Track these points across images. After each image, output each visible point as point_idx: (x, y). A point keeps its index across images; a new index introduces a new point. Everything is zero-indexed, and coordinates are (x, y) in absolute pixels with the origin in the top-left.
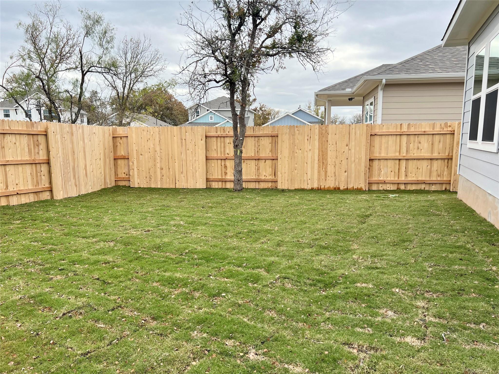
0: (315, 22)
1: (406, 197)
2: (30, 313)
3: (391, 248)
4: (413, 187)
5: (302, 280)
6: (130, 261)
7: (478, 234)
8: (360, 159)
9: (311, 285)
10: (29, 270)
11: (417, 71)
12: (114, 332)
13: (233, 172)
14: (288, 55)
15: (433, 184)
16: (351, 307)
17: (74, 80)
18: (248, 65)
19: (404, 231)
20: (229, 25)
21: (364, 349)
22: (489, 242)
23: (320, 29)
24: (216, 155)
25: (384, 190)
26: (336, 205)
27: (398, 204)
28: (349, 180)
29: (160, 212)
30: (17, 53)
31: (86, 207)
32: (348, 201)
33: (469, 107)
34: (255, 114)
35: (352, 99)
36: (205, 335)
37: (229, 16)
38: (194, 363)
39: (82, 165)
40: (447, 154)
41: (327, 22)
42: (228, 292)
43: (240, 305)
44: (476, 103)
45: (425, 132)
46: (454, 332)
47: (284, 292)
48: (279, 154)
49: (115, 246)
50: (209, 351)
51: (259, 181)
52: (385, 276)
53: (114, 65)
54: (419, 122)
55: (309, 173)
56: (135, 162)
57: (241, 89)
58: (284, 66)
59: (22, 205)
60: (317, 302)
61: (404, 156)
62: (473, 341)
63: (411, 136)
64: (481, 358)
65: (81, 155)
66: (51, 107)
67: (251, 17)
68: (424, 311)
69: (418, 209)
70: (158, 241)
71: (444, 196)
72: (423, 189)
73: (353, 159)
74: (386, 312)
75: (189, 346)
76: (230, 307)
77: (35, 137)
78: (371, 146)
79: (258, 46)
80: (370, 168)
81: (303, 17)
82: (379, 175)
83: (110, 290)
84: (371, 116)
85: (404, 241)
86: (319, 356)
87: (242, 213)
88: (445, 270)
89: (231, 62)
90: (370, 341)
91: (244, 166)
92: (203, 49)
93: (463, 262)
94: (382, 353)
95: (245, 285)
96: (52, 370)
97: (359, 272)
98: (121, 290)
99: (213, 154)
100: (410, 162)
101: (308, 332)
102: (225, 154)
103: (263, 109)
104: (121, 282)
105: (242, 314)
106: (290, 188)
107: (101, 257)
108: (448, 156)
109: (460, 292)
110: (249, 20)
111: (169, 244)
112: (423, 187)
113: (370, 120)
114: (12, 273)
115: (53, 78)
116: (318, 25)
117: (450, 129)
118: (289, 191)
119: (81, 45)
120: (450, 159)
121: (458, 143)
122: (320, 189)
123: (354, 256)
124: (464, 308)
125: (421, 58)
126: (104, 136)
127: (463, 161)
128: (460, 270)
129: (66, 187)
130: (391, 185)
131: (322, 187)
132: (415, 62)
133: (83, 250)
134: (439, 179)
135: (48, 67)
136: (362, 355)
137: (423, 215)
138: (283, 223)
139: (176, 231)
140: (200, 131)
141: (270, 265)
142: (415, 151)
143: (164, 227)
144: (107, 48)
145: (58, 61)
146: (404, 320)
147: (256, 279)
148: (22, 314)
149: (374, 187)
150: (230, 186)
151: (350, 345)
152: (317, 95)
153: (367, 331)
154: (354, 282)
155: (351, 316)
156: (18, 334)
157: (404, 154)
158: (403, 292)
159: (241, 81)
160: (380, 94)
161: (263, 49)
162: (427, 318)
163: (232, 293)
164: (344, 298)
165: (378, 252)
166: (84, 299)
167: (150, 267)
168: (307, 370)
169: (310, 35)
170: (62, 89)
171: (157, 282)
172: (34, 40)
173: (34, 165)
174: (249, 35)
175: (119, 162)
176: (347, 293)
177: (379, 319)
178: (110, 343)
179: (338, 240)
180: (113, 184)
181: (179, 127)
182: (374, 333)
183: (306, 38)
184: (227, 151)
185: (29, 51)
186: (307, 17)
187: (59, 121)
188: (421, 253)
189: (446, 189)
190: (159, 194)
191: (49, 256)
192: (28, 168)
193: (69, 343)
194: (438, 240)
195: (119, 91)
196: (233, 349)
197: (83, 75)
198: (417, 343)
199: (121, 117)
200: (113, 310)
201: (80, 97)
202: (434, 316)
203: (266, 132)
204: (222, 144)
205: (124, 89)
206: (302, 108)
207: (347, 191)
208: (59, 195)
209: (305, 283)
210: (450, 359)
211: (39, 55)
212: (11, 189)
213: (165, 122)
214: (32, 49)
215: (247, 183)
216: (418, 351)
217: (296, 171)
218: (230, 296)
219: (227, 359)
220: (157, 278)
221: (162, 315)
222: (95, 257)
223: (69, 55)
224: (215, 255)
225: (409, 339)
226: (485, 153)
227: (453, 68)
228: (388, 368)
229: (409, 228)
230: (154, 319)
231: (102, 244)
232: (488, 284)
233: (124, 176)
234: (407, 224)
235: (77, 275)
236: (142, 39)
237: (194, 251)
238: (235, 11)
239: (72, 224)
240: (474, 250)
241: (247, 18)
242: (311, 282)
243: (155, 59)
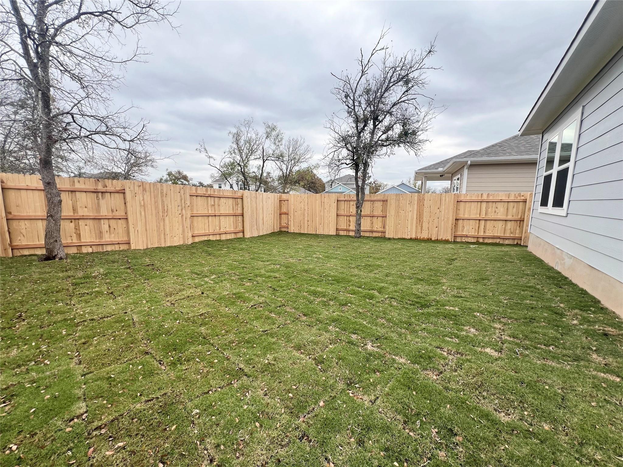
0: (418, 121)
1: (484, 247)
2: (233, 303)
3: (472, 284)
4: (490, 241)
5: (404, 301)
6: (289, 278)
7: (546, 278)
8: (448, 219)
9: (411, 304)
10: (232, 278)
11: (497, 154)
12: (281, 320)
13: (354, 224)
14: (397, 145)
15: (506, 239)
16: (441, 323)
17: (259, 165)
18: (369, 152)
19: (483, 272)
20: (357, 127)
21: (452, 353)
22: (557, 285)
23: (421, 126)
24: (343, 213)
25: (466, 242)
26: (429, 250)
27: (478, 252)
28: (439, 233)
29: (307, 248)
30: (228, 150)
31: (263, 243)
32: (438, 248)
33: (541, 181)
34: (370, 186)
35: (443, 176)
36: (337, 329)
37: (357, 121)
38: (331, 346)
39: (261, 217)
40: (519, 217)
41: (427, 122)
42: (352, 303)
43: (360, 313)
44: (548, 179)
45: (501, 200)
46: (526, 349)
47: (391, 308)
48: (388, 213)
49: (280, 268)
50: (340, 340)
51: (372, 232)
52: (468, 303)
53: (282, 156)
54: (496, 193)
55: (409, 227)
56: (292, 217)
57: (363, 169)
58: (394, 153)
59: (227, 240)
60: (415, 316)
61: (483, 218)
62: (544, 359)
63: (490, 203)
64: (551, 372)
65: (261, 211)
66: (245, 182)
67: (372, 121)
68: (501, 331)
69: (494, 257)
70: (306, 267)
71: (516, 249)
72: (498, 242)
73: (443, 218)
74: (469, 329)
75: (327, 335)
76: (354, 313)
77: (236, 199)
78: (457, 209)
79: (376, 140)
80: (456, 225)
81: (409, 119)
82: (463, 231)
83: (278, 294)
84: (457, 188)
85: (483, 280)
86: (418, 353)
87: (360, 253)
88: (518, 303)
89: (357, 151)
90: (457, 348)
91: (362, 220)
92: (339, 143)
93: (533, 299)
94: (467, 357)
95: (364, 300)
96: (246, 338)
97: (447, 299)
98: (284, 295)
99: (341, 212)
100: (488, 222)
101: (409, 336)
102: (349, 213)
103: (376, 183)
104: (284, 290)
105: (362, 319)
106: (394, 237)
107: (272, 274)
108: (521, 218)
109: (531, 320)
110: (371, 123)
111: (314, 269)
112: (498, 241)
113: (457, 190)
114: (223, 279)
115: (247, 165)
116: (420, 124)
117: (523, 198)
118: (394, 239)
119: (263, 144)
120: (522, 221)
121: (530, 209)
122: (417, 239)
123: (443, 287)
124: (535, 332)
125: (500, 145)
126: (274, 200)
127: (534, 222)
128: (531, 304)
129: (251, 230)
130: (472, 238)
131: (419, 237)
132: (495, 148)
133: (261, 268)
134: (512, 235)
135: (244, 158)
136: (450, 357)
137: (498, 262)
138: (390, 261)
139: (317, 261)
140: (334, 197)
141: (381, 289)
142: (493, 214)
143: (309, 258)
144: (278, 145)
145: (250, 154)
146: (484, 336)
147: (372, 297)
148: (229, 303)
149: (458, 240)
150: (352, 234)
151: (441, 349)
152: (416, 173)
153: (454, 341)
154: (444, 305)
155: (442, 329)
156: (227, 315)
157: (483, 216)
158: (483, 316)
159: (363, 163)
160: (466, 171)
161: (379, 142)
162: (503, 337)
163: (355, 305)
164: (437, 315)
165: (462, 286)
166: (263, 299)
167: (301, 283)
168: (409, 362)
169: (414, 131)
170: (251, 171)
171: (306, 292)
172: (237, 142)
173: (235, 216)
174: (370, 133)
175: (283, 216)
176: (438, 313)
177: (464, 333)
178: (279, 327)
179: (431, 276)
180: (278, 230)
181: (320, 194)
182: (460, 343)
183: (410, 133)
184: (351, 210)
185: (234, 148)
186: (412, 118)
187: (249, 190)
188: (498, 289)
189: (517, 243)
190: (306, 237)
191: (243, 271)
192: (232, 218)
193: (255, 323)
194: (512, 280)
195: (284, 172)
196: (357, 341)
197: (264, 162)
198: (495, 354)
199: (284, 188)
200: (280, 307)
201: (261, 176)
202: (510, 336)
203: (379, 198)
204: (348, 206)
205: (287, 170)
206: (404, 182)
207: (437, 241)
208: (248, 235)
209: (406, 303)
210: (523, 369)
211: (240, 151)
212: (222, 230)
213: (310, 191)
214: (236, 147)
215: (364, 232)
216: (496, 360)
217: (399, 226)
218: (353, 306)
219: (352, 346)
220: (306, 290)
221: (310, 313)
222: (269, 274)
223: (256, 150)
224: (343, 278)
225: (488, 350)
226: (555, 216)
227: (527, 152)
228: (472, 368)
229: (487, 270)
230: (305, 315)
231: (272, 266)
232: (556, 316)
233: (285, 225)
234: (485, 267)
235: (258, 283)
236: (300, 139)
237: (329, 275)
238: (361, 117)
239: (255, 253)
240: (543, 290)
241: (369, 121)
242: (411, 302)
243: (307, 150)
